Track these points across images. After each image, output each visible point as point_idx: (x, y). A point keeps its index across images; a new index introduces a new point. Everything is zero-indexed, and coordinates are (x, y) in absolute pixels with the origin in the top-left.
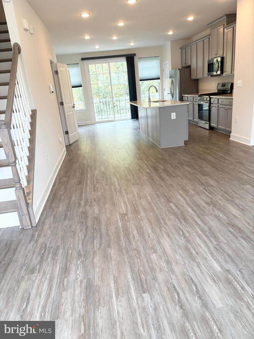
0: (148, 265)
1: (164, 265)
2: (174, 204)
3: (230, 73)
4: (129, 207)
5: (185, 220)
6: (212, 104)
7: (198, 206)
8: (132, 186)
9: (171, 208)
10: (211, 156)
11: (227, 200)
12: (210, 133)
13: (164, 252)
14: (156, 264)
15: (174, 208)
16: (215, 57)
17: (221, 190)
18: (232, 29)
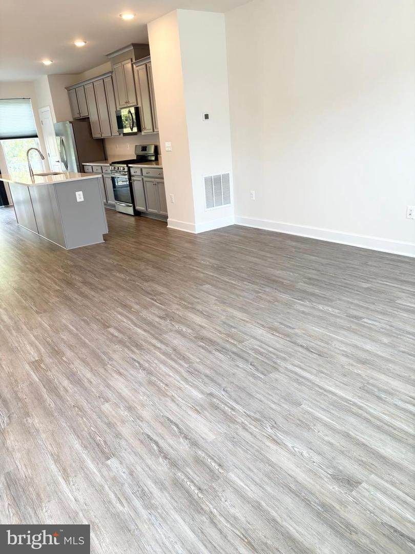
0: (102, 421)
1: (125, 413)
2: (115, 328)
3: (152, 131)
4: (42, 348)
5: (138, 346)
6: (133, 176)
7: (150, 324)
8: (37, 315)
9: (112, 335)
10: (149, 253)
11: (186, 308)
12: (136, 221)
13: (121, 397)
14: (113, 416)
15: (116, 334)
16: (126, 106)
17: (176, 297)
18: (144, 66)
